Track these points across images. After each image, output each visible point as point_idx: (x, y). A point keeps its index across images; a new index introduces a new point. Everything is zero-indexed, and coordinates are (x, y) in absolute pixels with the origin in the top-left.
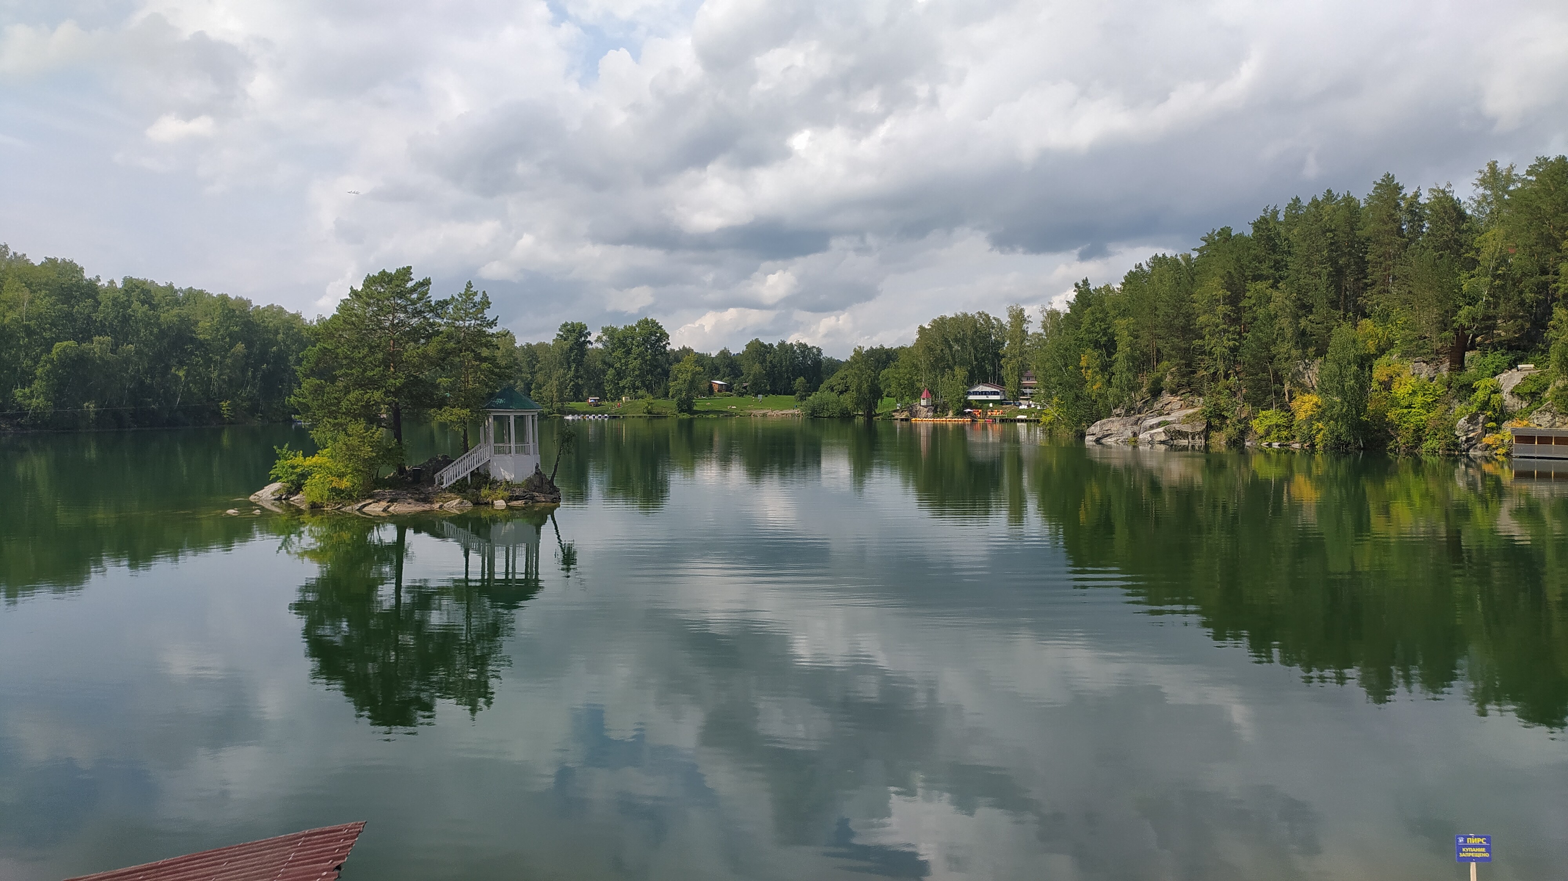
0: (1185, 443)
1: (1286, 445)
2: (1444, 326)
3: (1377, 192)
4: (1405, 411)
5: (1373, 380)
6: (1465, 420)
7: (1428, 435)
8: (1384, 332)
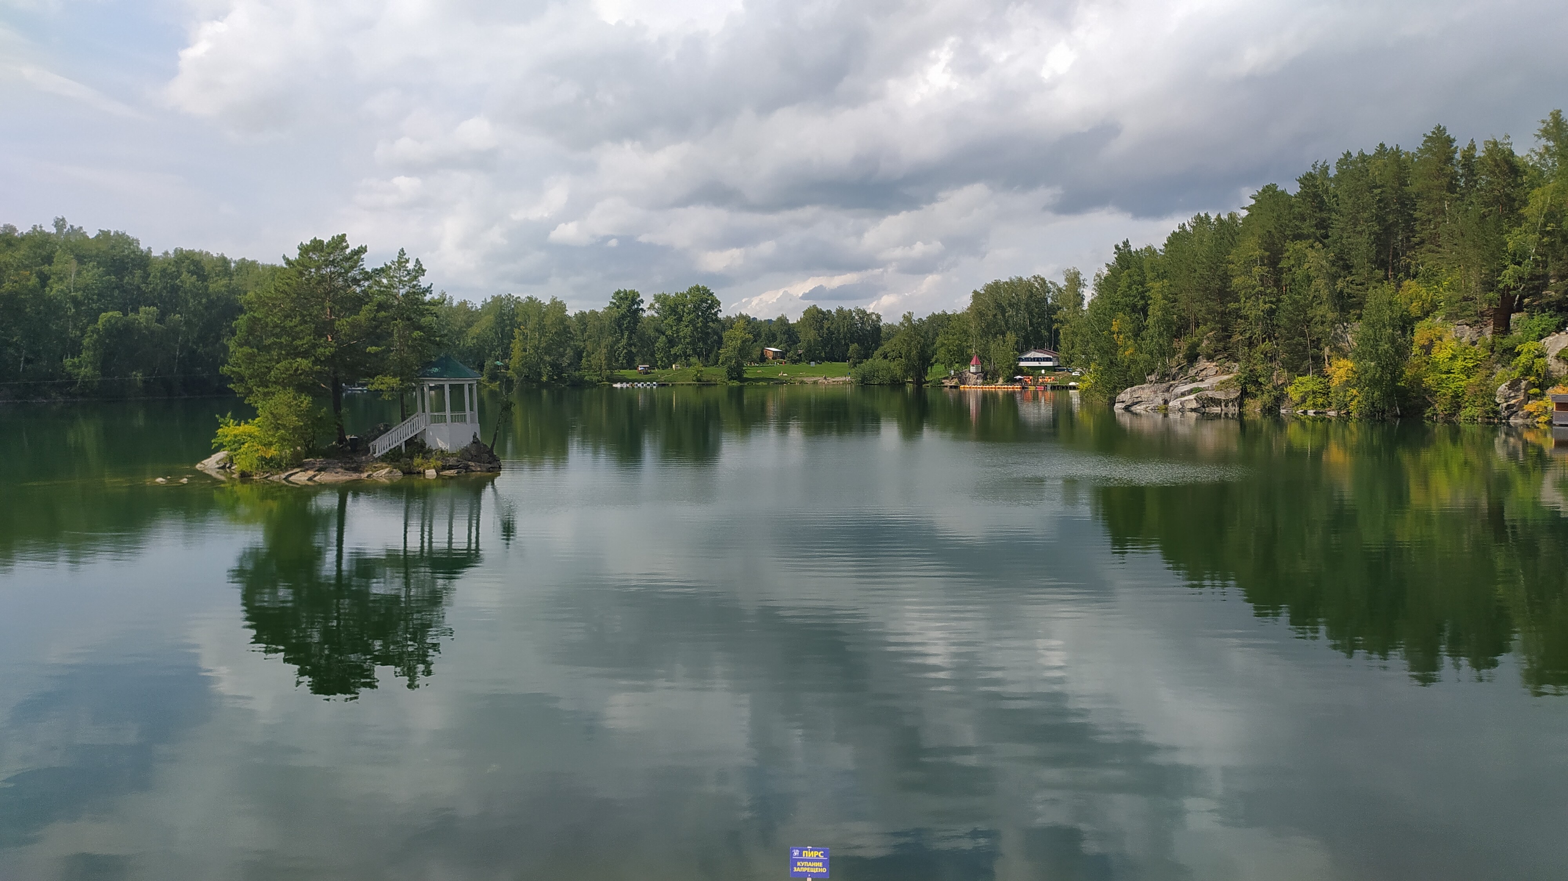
0: (1218, 410)
1: (1322, 413)
2: (1489, 285)
3: (1427, 145)
4: (1444, 376)
5: (1414, 344)
6: (1506, 386)
7: (1467, 401)
8: (1428, 294)
